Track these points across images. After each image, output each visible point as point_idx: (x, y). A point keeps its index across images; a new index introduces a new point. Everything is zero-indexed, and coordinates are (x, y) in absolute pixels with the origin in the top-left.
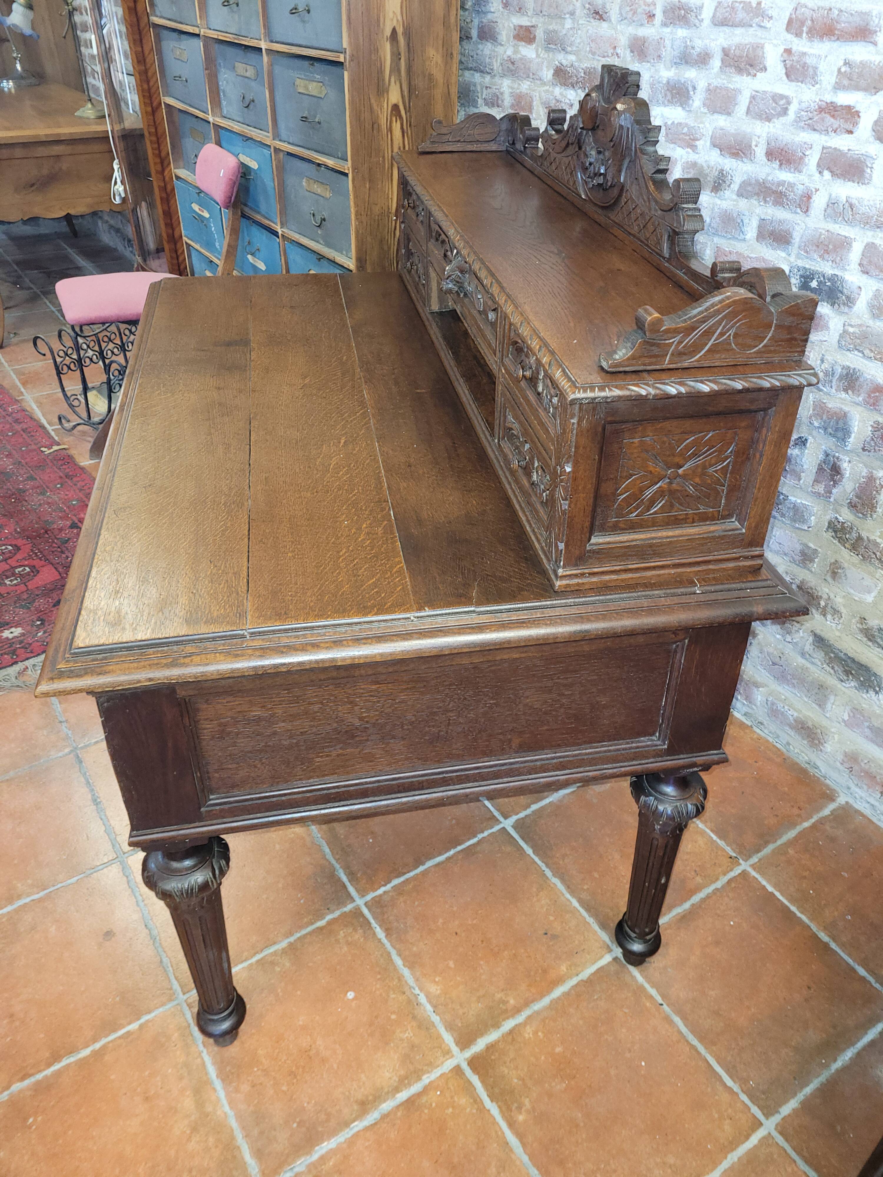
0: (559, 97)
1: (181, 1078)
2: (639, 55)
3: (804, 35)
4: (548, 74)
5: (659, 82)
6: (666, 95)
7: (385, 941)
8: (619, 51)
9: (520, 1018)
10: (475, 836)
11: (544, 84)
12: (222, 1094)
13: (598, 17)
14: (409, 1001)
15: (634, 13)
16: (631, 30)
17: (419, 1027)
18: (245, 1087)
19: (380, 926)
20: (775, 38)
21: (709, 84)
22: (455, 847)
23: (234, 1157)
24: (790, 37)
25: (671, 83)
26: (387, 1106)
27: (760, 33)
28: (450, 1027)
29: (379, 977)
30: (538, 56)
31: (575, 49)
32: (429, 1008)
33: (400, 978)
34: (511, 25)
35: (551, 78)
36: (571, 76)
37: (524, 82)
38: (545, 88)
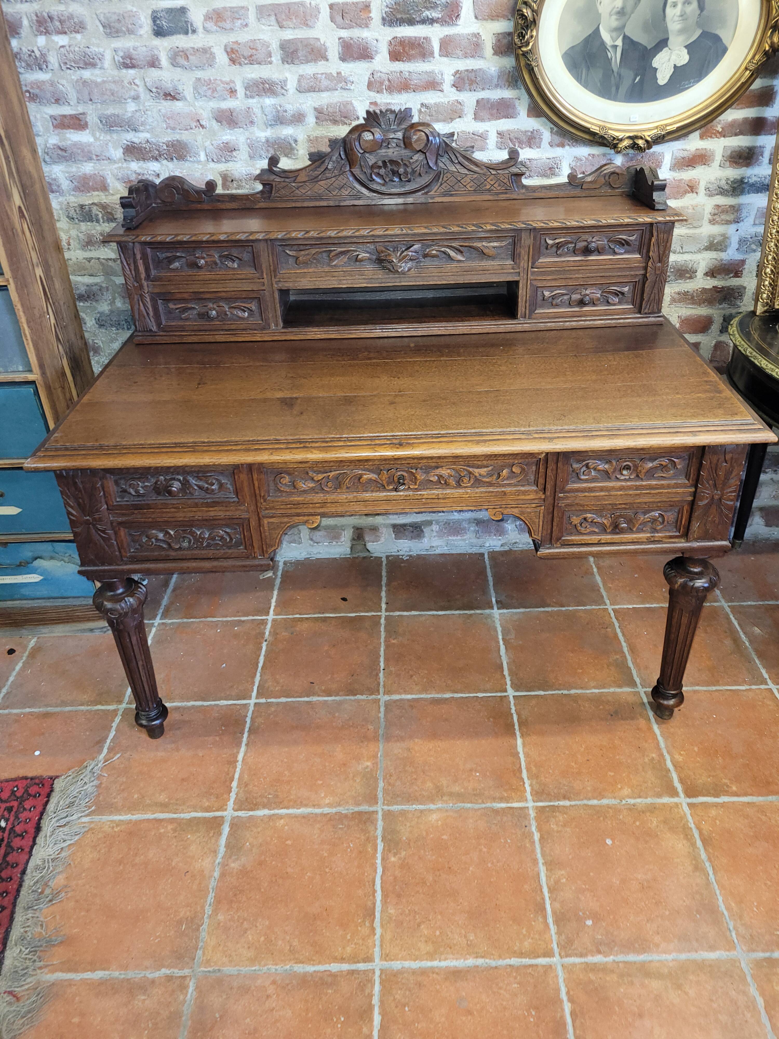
0: (139, 171)
1: (632, 983)
2: (229, 124)
3: (385, 91)
4: (118, 153)
5: (258, 142)
6: (268, 151)
7: (573, 803)
8: (203, 123)
9: (668, 758)
10: (512, 714)
11: (115, 162)
12: (655, 957)
13: (169, 98)
14: (630, 809)
15: (213, 91)
16: (214, 104)
17: (652, 812)
18: (657, 939)
19: (559, 800)
20: (360, 96)
21: (309, 136)
22: (515, 729)
23: (710, 966)
24: (372, 94)
25: (271, 140)
26: (703, 855)
27: (345, 93)
28: (659, 796)
29: (602, 819)
30: (96, 139)
31: (148, 127)
32: (639, 800)
33: (608, 807)
34: (46, 116)
35: (122, 155)
36: (150, 151)
37: (85, 164)
38: (116, 165)
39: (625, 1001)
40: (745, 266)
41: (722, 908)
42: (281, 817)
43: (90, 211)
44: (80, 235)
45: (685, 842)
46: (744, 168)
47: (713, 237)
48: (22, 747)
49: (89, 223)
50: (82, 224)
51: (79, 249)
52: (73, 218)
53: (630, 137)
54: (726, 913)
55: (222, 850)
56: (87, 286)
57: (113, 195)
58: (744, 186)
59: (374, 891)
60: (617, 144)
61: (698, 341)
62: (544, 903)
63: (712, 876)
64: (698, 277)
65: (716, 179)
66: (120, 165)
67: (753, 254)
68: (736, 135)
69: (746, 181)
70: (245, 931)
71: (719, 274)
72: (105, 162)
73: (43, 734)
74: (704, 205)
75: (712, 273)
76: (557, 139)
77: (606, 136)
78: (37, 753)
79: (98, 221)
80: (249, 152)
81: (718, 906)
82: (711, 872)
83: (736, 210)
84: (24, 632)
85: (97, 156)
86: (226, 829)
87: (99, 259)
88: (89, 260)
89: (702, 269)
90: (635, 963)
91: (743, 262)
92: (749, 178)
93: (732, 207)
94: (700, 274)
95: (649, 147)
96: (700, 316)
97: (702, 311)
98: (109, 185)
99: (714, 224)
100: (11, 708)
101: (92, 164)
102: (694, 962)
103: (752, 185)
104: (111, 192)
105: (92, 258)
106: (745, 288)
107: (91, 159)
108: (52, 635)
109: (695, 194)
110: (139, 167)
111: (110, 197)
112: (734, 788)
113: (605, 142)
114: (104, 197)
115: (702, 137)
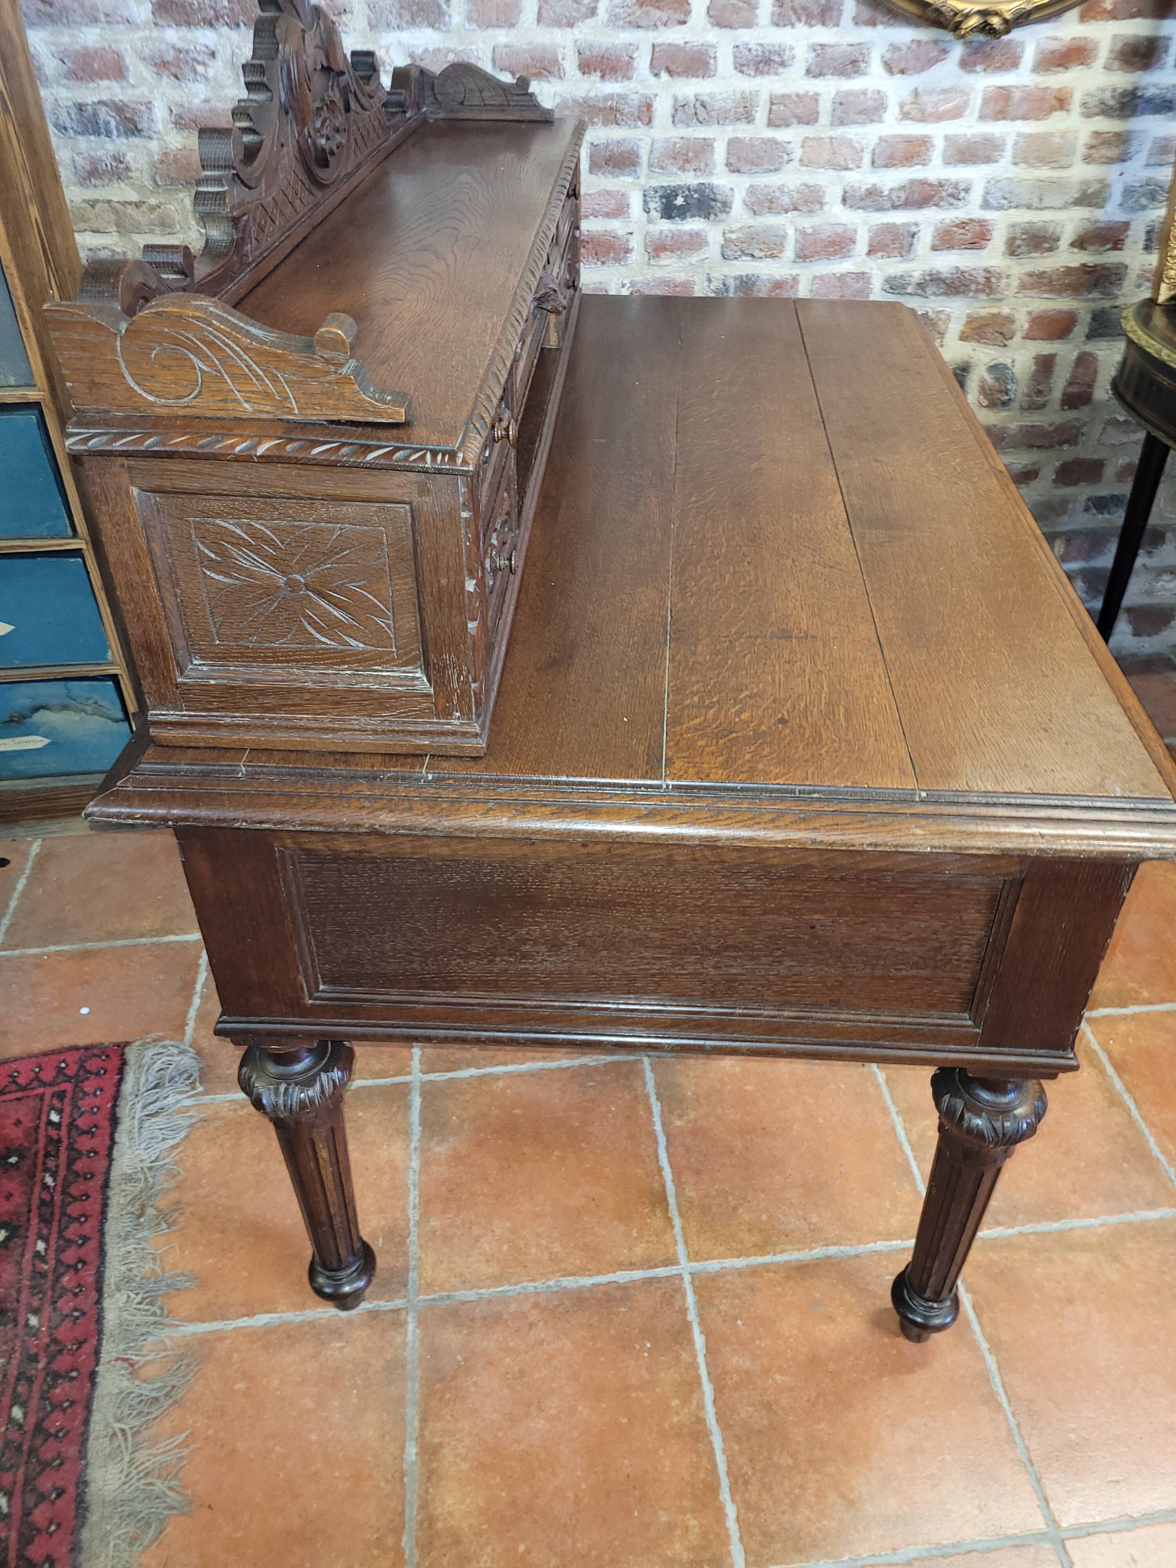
0: (180, 45)
1: (1051, 1261)
6: (400, 16)
11: (138, 27)
12: (1077, 1223)
18: (1075, 1199)
23: (1153, 1228)
26: (1119, 1085)
35: (151, 16)
36: (200, 8)
37: (84, 29)
38: (140, 34)
39: (1046, 1284)
40: (1129, 233)
41: (1156, 1151)
42: (497, 1077)
43: (95, 115)
44: (76, 158)
45: (1090, 1069)
46: (1139, 73)
47: (1086, 183)
48: (56, 1004)
49: (92, 138)
50: (80, 138)
51: (75, 184)
52: (65, 129)
53: (979, 12)
54: (1162, 1158)
55: (417, 1129)
56: (90, 250)
57: (134, 87)
58: (1137, 101)
59: (660, 1169)
60: (960, 22)
61: (1053, 351)
62: (909, 1166)
63: (1135, 1113)
64: (1061, 249)
65: (1098, 89)
66: (147, 32)
67: (1140, 213)
68: (1133, 16)
69: (1140, 94)
70: (477, 1239)
71: (1092, 243)
72: (122, 27)
73: (87, 982)
74: (1076, 131)
75: (1080, 243)
76: (866, 13)
77: (943, 9)
78: (85, 1011)
79: (109, 134)
80: (369, 17)
81: (1150, 1151)
82: (1132, 1106)
83: (1123, 140)
84: (19, 831)
85: (107, 15)
86: (416, 1101)
87: (109, 202)
88: (93, 204)
89: (1068, 235)
90: (1050, 1233)
91: (1126, 225)
92: (1144, 88)
93: (1118, 135)
94: (1064, 243)
95: (1007, 31)
96: (1059, 312)
97: (1063, 304)
98: (128, 69)
99: (1088, 163)
100: (24, 947)
101: (97, 31)
102: (1130, 1224)
103: (1149, 101)
104: (132, 81)
105: (98, 201)
106: (1126, 267)
107: (95, 20)
108: (67, 834)
109: (1063, 114)
110: (180, 39)
111: (130, 92)
112: (1145, 994)
113: (942, 19)
114: (118, 90)
115: (1084, 18)
